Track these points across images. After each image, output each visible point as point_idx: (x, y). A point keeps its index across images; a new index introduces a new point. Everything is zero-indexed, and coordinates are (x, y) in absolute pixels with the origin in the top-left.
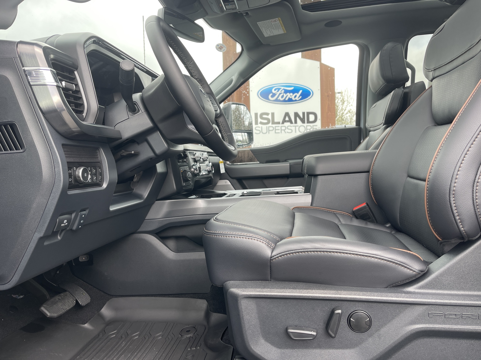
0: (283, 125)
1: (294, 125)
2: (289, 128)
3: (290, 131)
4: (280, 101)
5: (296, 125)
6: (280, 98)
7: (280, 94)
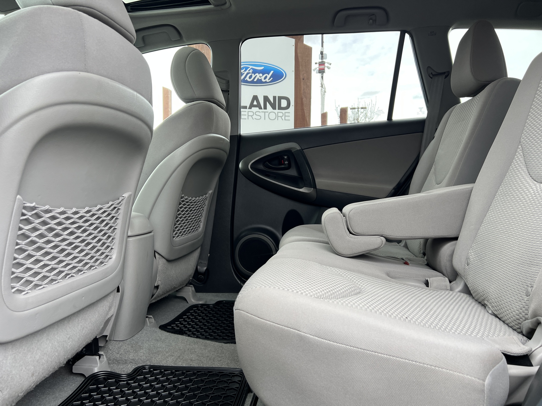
0: (250, 110)
1: (263, 110)
2: (257, 113)
3: (259, 117)
4: (247, 82)
5: (265, 110)
6: (247, 78)
7: (248, 74)
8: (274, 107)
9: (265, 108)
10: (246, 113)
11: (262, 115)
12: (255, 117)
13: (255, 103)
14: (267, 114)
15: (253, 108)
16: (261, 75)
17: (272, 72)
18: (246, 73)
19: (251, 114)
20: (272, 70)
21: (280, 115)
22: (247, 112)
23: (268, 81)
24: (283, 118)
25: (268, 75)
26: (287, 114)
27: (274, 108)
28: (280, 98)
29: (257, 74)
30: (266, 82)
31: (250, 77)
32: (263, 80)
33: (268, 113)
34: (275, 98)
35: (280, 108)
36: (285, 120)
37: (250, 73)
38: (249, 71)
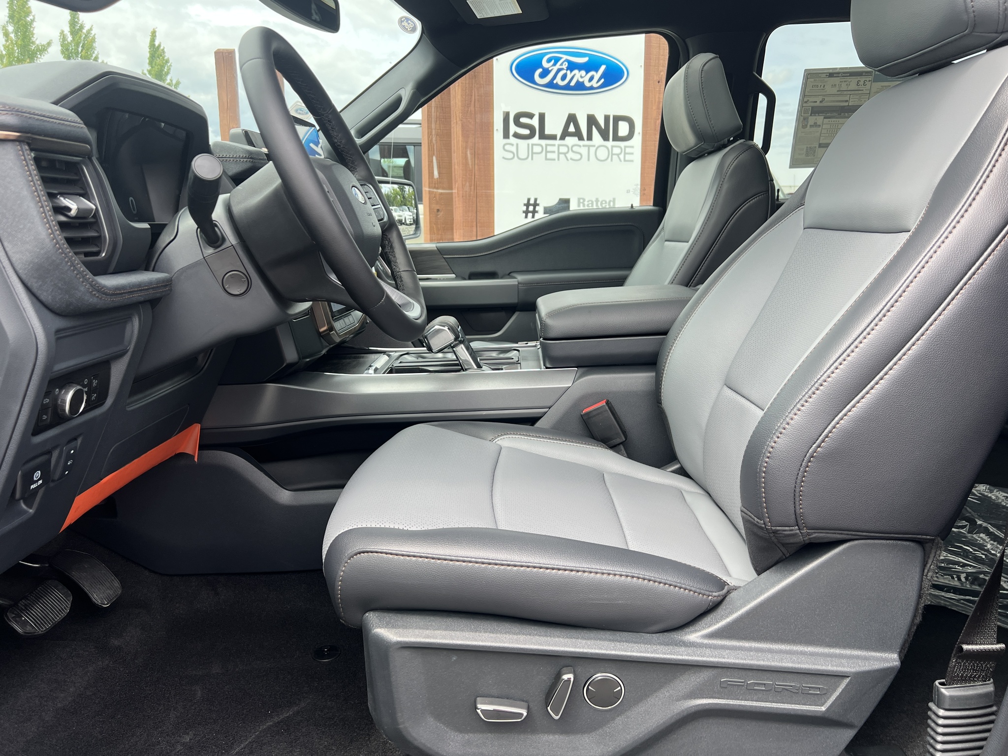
2: (575, 149)
4: (557, 87)
6: (557, 80)
7: (559, 70)
8: (605, 136)
9: (590, 138)
11: (584, 151)
13: (572, 129)
14: (592, 150)
16: (583, 73)
17: (603, 68)
18: (555, 69)
19: (563, 149)
20: (604, 64)
22: (557, 146)
23: (595, 85)
24: (622, 156)
25: (597, 71)
26: (628, 150)
27: (605, 138)
28: (617, 119)
29: (576, 72)
30: (592, 88)
32: (587, 84)
34: (607, 118)
36: (625, 160)
37: (562, 69)
38: (561, 64)
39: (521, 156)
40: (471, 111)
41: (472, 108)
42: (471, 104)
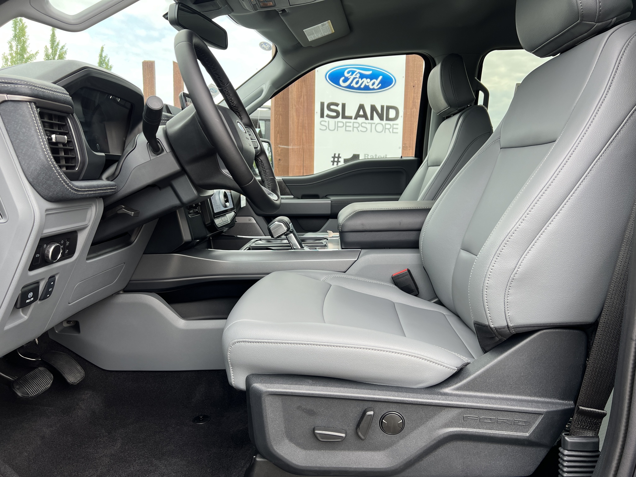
10: (351, 125)
12: (360, 128)
15: (359, 118)
16: (369, 80)
17: (381, 77)
18: (352, 77)
20: (381, 75)
21: (388, 126)
23: (376, 88)
29: (364, 79)
30: (374, 89)
31: (357, 83)
32: (371, 87)
33: (375, 125)
35: (388, 119)
38: (356, 75)
39: (330, 128)
40: (301, 101)
41: (302, 99)
42: (301, 97)
